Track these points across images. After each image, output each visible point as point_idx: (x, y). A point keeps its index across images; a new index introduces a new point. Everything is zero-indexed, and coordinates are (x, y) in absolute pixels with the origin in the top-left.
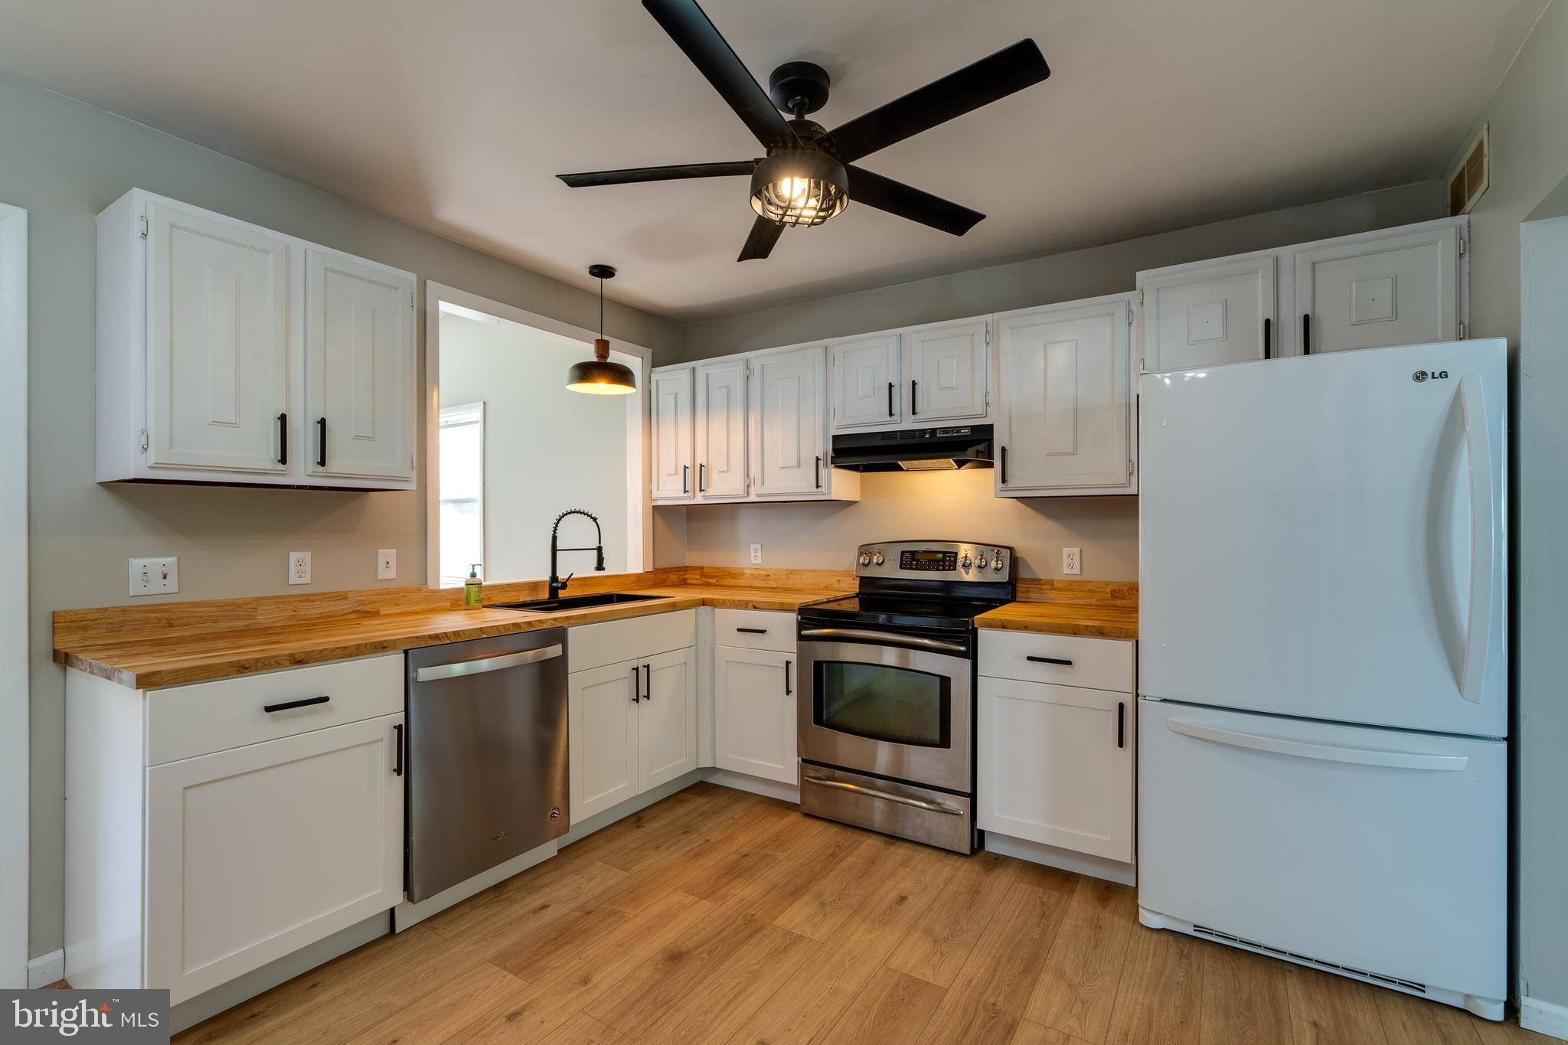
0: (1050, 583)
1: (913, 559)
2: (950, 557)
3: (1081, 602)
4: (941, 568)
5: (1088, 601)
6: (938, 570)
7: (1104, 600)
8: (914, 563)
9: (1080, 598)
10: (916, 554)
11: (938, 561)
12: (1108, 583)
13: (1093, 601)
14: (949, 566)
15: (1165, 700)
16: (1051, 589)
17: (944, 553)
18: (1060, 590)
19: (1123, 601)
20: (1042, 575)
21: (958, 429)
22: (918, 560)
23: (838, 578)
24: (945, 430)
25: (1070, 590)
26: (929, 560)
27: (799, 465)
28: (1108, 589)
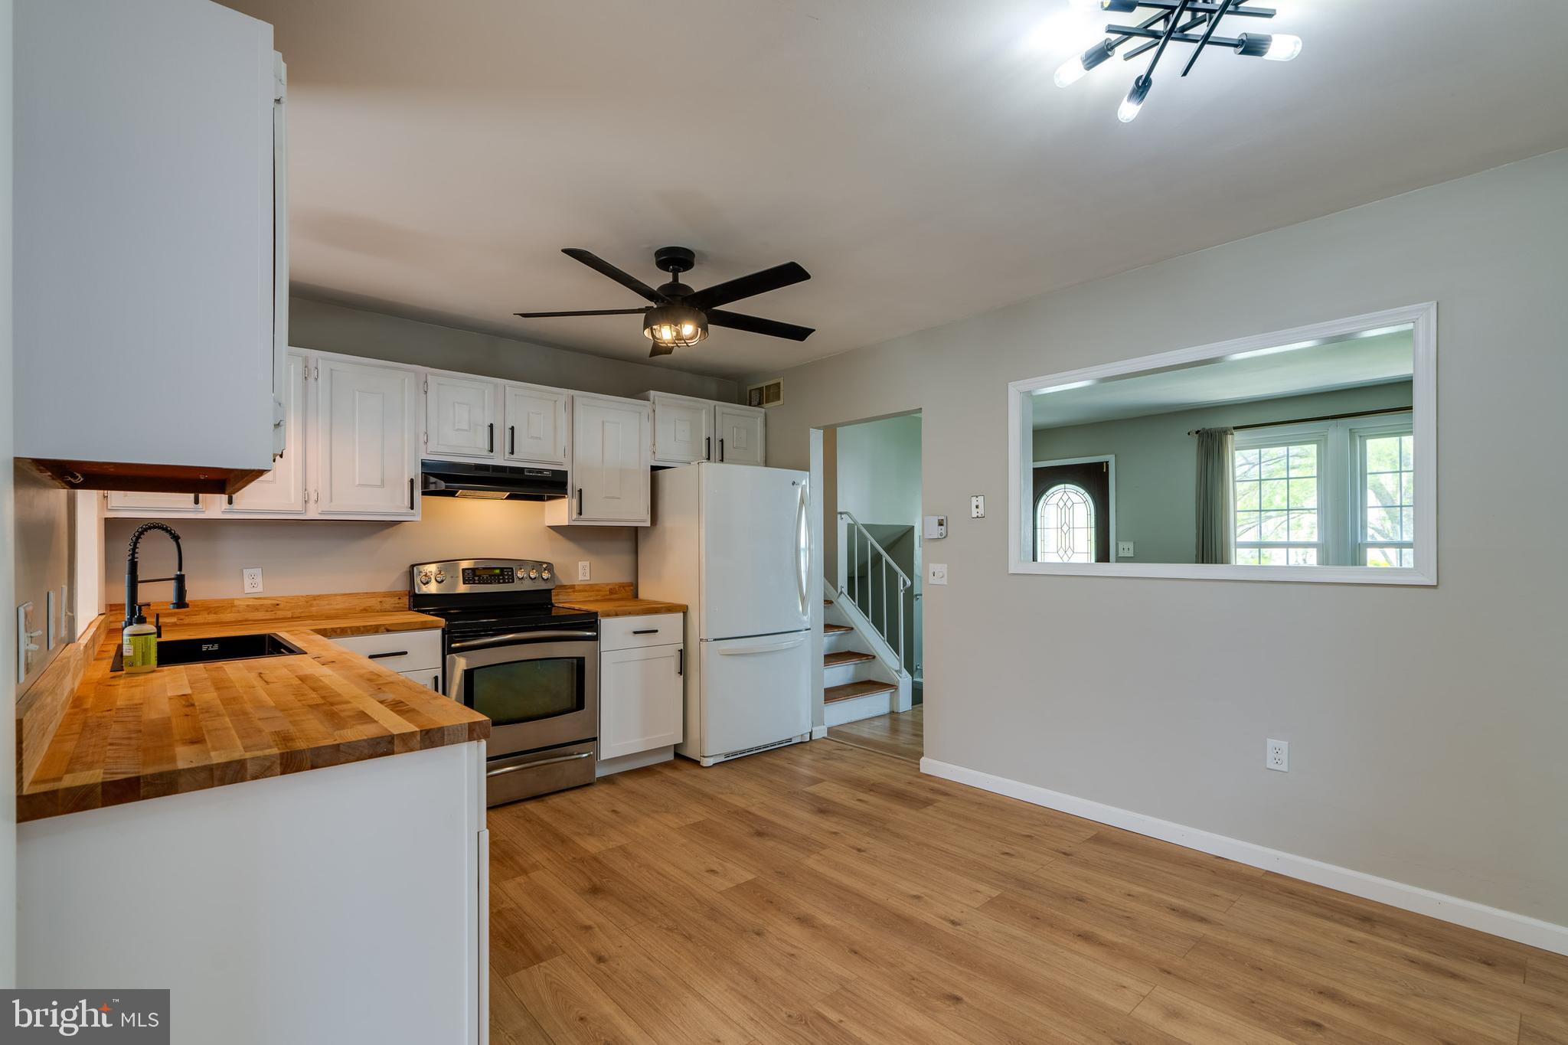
0: (573, 587)
1: (475, 575)
2: (508, 572)
3: (592, 599)
4: (501, 581)
5: (595, 598)
6: (499, 583)
7: (605, 596)
8: (476, 578)
9: (591, 596)
10: (477, 571)
11: (498, 575)
12: (608, 584)
13: (599, 598)
14: (508, 579)
15: (715, 640)
16: (574, 592)
17: (502, 569)
18: (580, 591)
19: (616, 596)
20: (565, 582)
21: (541, 471)
22: (479, 576)
23: (379, 599)
24: (531, 470)
25: (586, 591)
26: (490, 575)
27: (383, 485)
28: (608, 588)
